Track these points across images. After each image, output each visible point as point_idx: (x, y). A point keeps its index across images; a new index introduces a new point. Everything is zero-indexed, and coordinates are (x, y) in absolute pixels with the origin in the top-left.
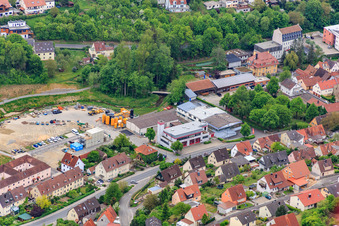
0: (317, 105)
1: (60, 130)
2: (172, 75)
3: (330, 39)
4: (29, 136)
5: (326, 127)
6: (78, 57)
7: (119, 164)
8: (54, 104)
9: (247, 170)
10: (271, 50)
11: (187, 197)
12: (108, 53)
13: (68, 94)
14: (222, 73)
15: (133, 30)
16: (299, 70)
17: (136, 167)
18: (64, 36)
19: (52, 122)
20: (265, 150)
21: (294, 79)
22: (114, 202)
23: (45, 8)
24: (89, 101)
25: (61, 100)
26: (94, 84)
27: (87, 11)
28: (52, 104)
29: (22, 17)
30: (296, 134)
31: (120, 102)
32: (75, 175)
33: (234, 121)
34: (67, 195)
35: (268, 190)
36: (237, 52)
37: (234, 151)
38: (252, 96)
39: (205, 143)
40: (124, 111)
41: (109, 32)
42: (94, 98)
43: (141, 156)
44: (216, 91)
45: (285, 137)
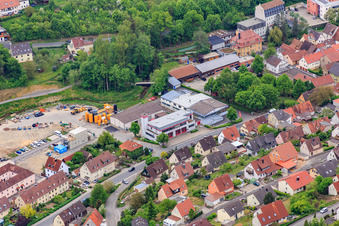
0: (304, 81)
1: (42, 133)
2: (155, 64)
3: (314, 9)
4: (11, 143)
5: (314, 102)
6: (57, 56)
7: (103, 163)
8: (35, 106)
9: (235, 157)
10: (254, 27)
11: (174, 192)
12: (88, 48)
13: (50, 95)
14: (205, 57)
15: (111, 21)
16: (284, 45)
17: (122, 164)
18: (41, 35)
19: (34, 126)
20: (253, 133)
21: (280, 55)
22: (100, 204)
23: (20, 8)
24: (72, 99)
25: (42, 102)
26: (75, 81)
27: (63, 6)
28: (34, 107)
30: (283, 114)
31: (103, 98)
32: (59, 179)
33: (220, 106)
34: (52, 201)
35: (256, 177)
36: (220, 33)
37: (221, 138)
38: (237, 78)
39: (192, 132)
40: (108, 106)
41: (88, 26)
42: (77, 96)
43: (126, 153)
44: (200, 76)
45: (272, 118)
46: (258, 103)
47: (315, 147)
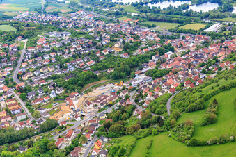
0: (169, 70)
1: (107, 90)
2: (131, 71)
3: (167, 56)
4: (100, 92)
5: (173, 73)
6: (105, 73)
7: (125, 92)
10: (153, 61)
11: (146, 92)
12: (113, 71)
13: (106, 82)
14: (142, 69)
15: (117, 64)
16: (162, 64)
17: (130, 92)
18: (100, 69)
19: (104, 88)
21: (161, 66)
22: (128, 99)
23: (93, 63)
24: (112, 82)
26: (112, 78)
28: (103, 85)
29: (88, 67)
30: (167, 76)
31: (120, 80)
32: (115, 96)
33: (150, 78)
34: (115, 101)
36: (144, 64)
37: (153, 83)
40: (121, 82)
41: (111, 66)
44: (142, 73)
45: (164, 77)
46: (160, 76)
47: (177, 80)
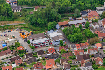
1: (5, 38)
7: (6, 54)
19: (5, 35)
25: (16, 27)
26: (28, 22)
31: (35, 28)
33: (62, 38)
46: (72, 40)
47: (64, 62)
